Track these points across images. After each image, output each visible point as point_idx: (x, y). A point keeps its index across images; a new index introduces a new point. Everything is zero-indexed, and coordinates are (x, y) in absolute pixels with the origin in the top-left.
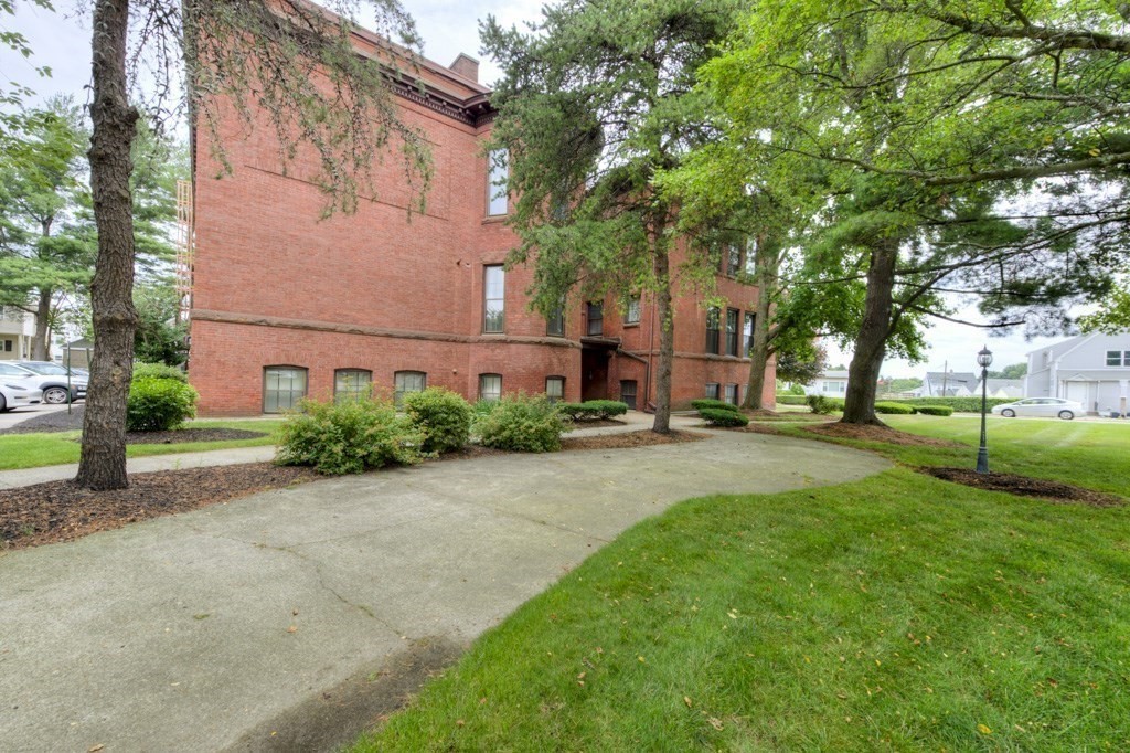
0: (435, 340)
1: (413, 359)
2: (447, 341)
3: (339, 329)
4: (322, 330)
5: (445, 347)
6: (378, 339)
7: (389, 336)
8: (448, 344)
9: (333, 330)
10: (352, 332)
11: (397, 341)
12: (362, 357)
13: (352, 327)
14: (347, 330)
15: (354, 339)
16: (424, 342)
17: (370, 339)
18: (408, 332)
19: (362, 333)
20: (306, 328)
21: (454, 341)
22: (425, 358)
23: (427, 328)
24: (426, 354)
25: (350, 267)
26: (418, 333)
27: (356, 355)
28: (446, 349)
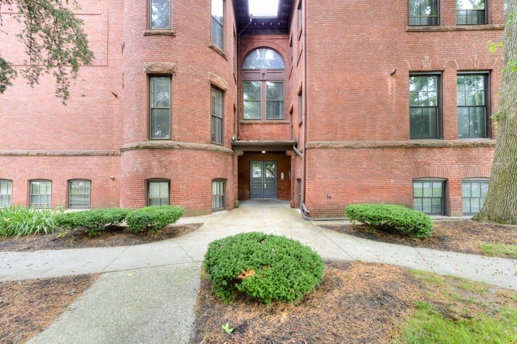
0: (97, 155)
1: (81, 170)
2: (107, 155)
3: (30, 154)
4: (22, 155)
5: (106, 160)
6: (56, 158)
7: (64, 155)
8: (108, 157)
9: (27, 155)
10: (38, 155)
11: (69, 158)
12: (46, 171)
13: (38, 152)
14: (35, 154)
15: (41, 159)
16: (89, 158)
17: (51, 159)
18: (76, 151)
19: (45, 155)
20: (11, 155)
21: (113, 155)
22: (90, 169)
23: (93, 147)
24: (91, 166)
25: (39, 113)
26: (86, 151)
27: (42, 170)
28: (107, 161)
